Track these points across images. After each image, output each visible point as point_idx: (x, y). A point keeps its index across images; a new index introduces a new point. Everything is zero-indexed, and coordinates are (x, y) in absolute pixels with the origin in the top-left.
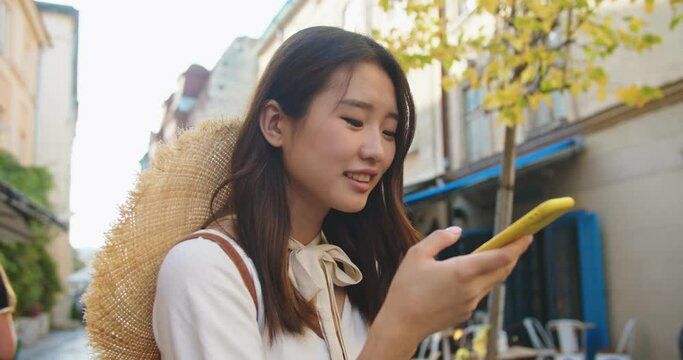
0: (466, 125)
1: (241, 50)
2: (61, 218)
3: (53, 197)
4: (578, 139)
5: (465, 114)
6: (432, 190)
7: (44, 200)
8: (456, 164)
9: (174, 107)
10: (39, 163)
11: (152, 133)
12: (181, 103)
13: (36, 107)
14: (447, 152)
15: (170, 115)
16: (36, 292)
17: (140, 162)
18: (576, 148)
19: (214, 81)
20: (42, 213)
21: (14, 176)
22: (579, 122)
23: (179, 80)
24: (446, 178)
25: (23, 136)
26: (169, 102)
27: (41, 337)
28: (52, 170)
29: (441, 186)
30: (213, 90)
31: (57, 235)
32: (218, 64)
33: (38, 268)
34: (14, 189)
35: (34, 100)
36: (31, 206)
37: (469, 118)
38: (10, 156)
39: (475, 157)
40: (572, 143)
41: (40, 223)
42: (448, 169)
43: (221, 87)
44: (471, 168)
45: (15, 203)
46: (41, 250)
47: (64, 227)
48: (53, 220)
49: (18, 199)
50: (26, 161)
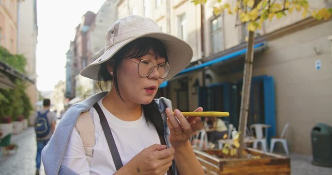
0: (212, 37)
1: (109, 5)
2: (31, 78)
3: (27, 68)
4: (265, 43)
5: (211, 32)
6: (196, 66)
7: (23, 70)
8: (207, 54)
9: (81, 29)
10: (20, 53)
11: (71, 41)
12: (84, 28)
13: (17, 28)
14: (203, 49)
15: (79, 33)
16: (21, 111)
17: (66, 54)
18: (264, 46)
19: (98, 18)
20: (22, 76)
21: (7, 59)
22: (266, 35)
23: (82, 18)
24: (202, 61)
25: (12, 41)
26: (78, 28)
27: (24, 129)
28: (26, 56)
29: (200, 65)
30: (97, 23)
31: (29, 85)
32: (99, 11)
33: (21, 100)
34: (7, 64)
35: (16, 24)
36: (16, 72)
37: (213, 34)
38: (5, 49)
39: (216, 51)
40: (263, 45)
41: (21, 80)
42: (203, 56)
43: (101, 21)
44: (214, 56)
45: (7, 71)
46: (22, 92)
47: (33, 82)
48: (27, 79)
49: (9, 69)
50: (13, 52)
